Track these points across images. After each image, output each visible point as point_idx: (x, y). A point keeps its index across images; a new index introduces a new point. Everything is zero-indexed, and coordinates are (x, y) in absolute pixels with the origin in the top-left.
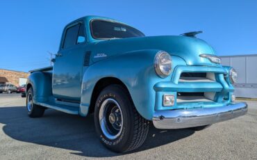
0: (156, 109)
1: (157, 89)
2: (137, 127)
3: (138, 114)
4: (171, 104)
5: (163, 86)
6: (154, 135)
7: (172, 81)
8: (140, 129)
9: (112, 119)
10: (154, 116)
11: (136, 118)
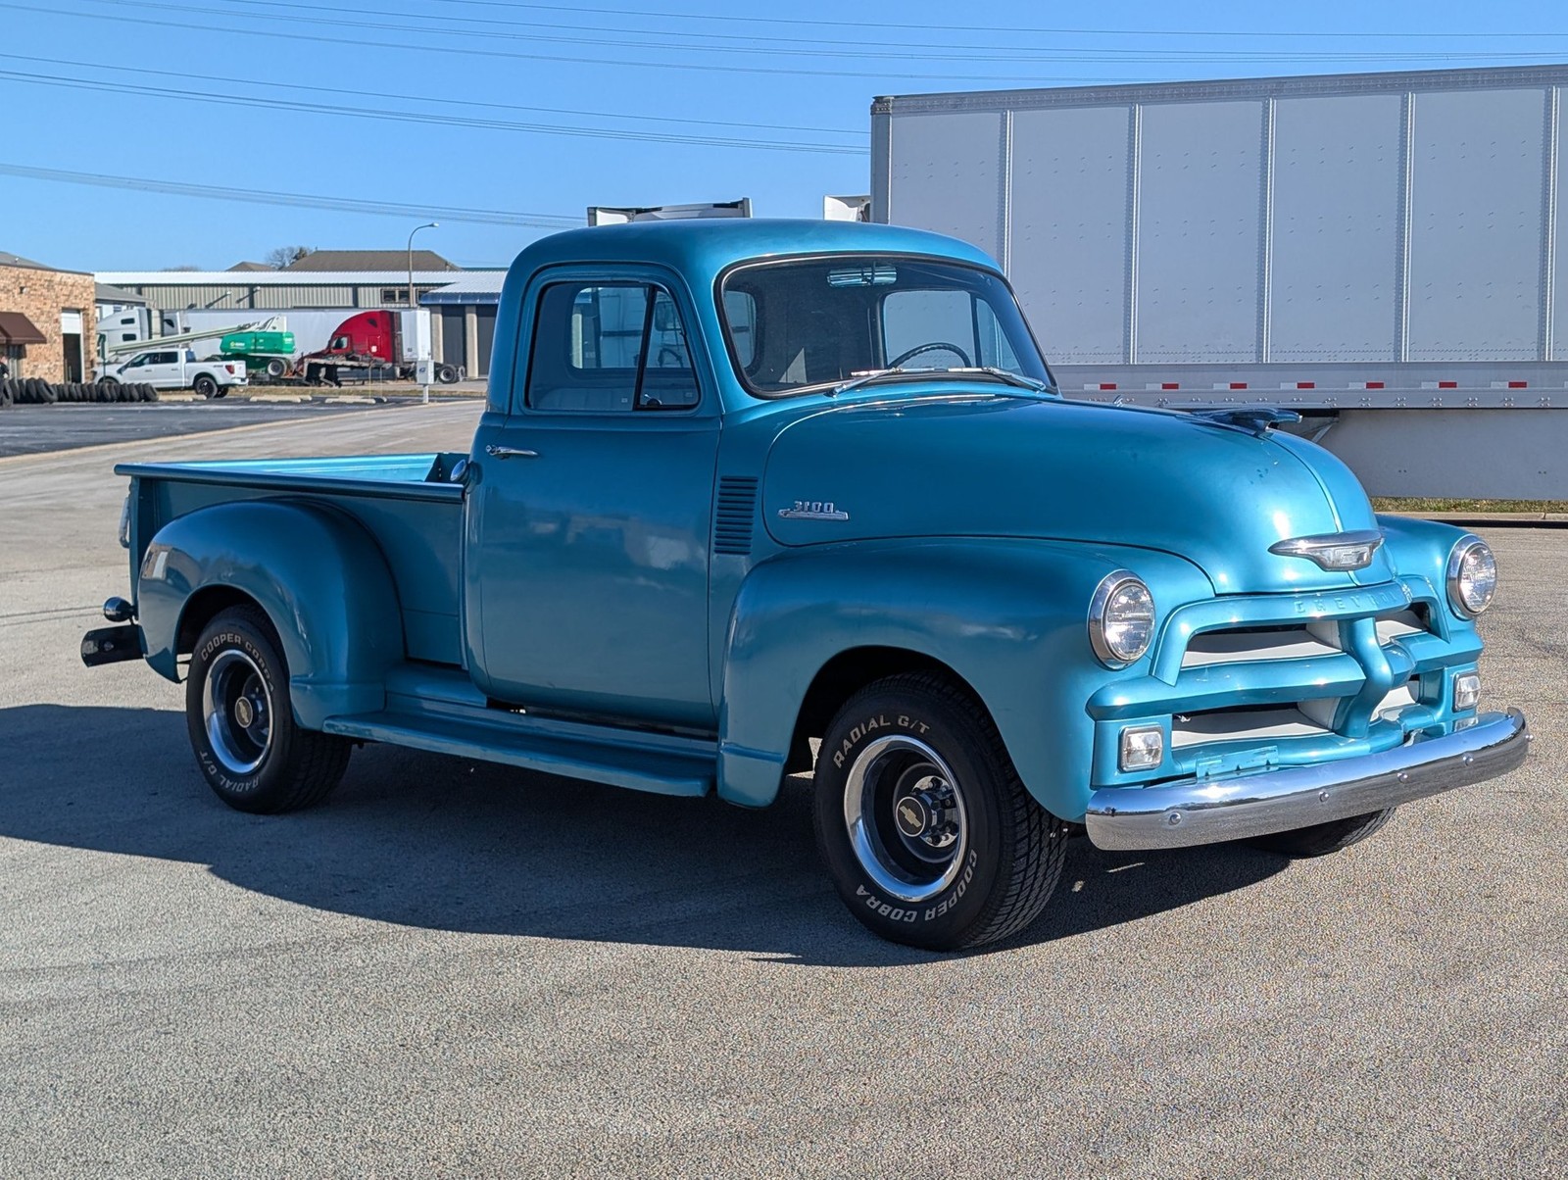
0: (1097, 785)
1: (1100, 712)
2: (1022, 848)
3: (1029, 800)
4: (1148, 760)
5: (1120, 699)
6: (1078, 887)
7: (1153, 674)
8: (1034, 855)
9: (910, 816)
10: (1091, 807)
11: (1021, 814)
